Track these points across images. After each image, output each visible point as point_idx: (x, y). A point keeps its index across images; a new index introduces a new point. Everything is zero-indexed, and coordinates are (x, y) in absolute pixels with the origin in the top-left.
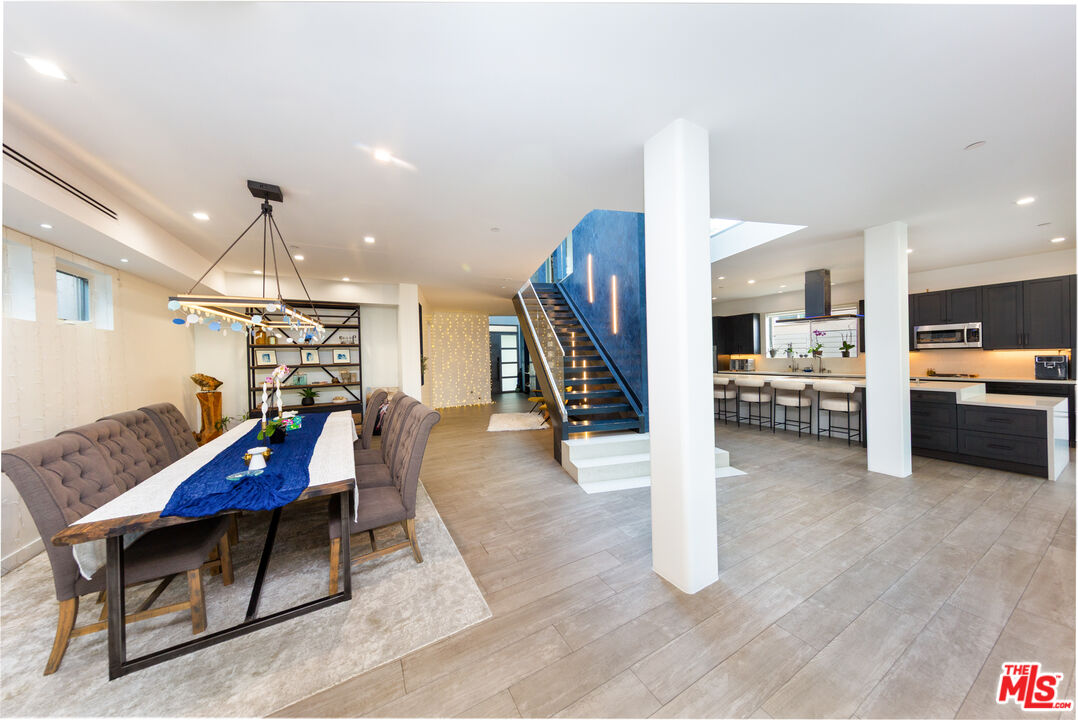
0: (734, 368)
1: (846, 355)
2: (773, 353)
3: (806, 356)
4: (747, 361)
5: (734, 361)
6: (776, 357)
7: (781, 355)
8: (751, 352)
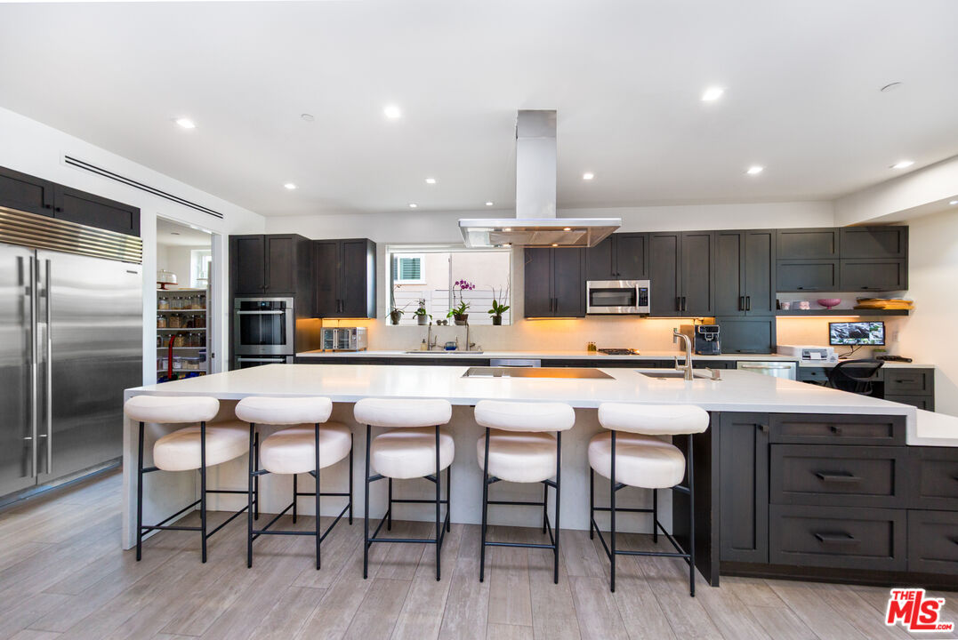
0: (330, 344)
1: (497, 321)
2: (395, 316)
3: (445, 322)
4: (354, 332)
5: (330, 332)
6: (401, 322)
7: (407, 320)
8: (361, 313)
